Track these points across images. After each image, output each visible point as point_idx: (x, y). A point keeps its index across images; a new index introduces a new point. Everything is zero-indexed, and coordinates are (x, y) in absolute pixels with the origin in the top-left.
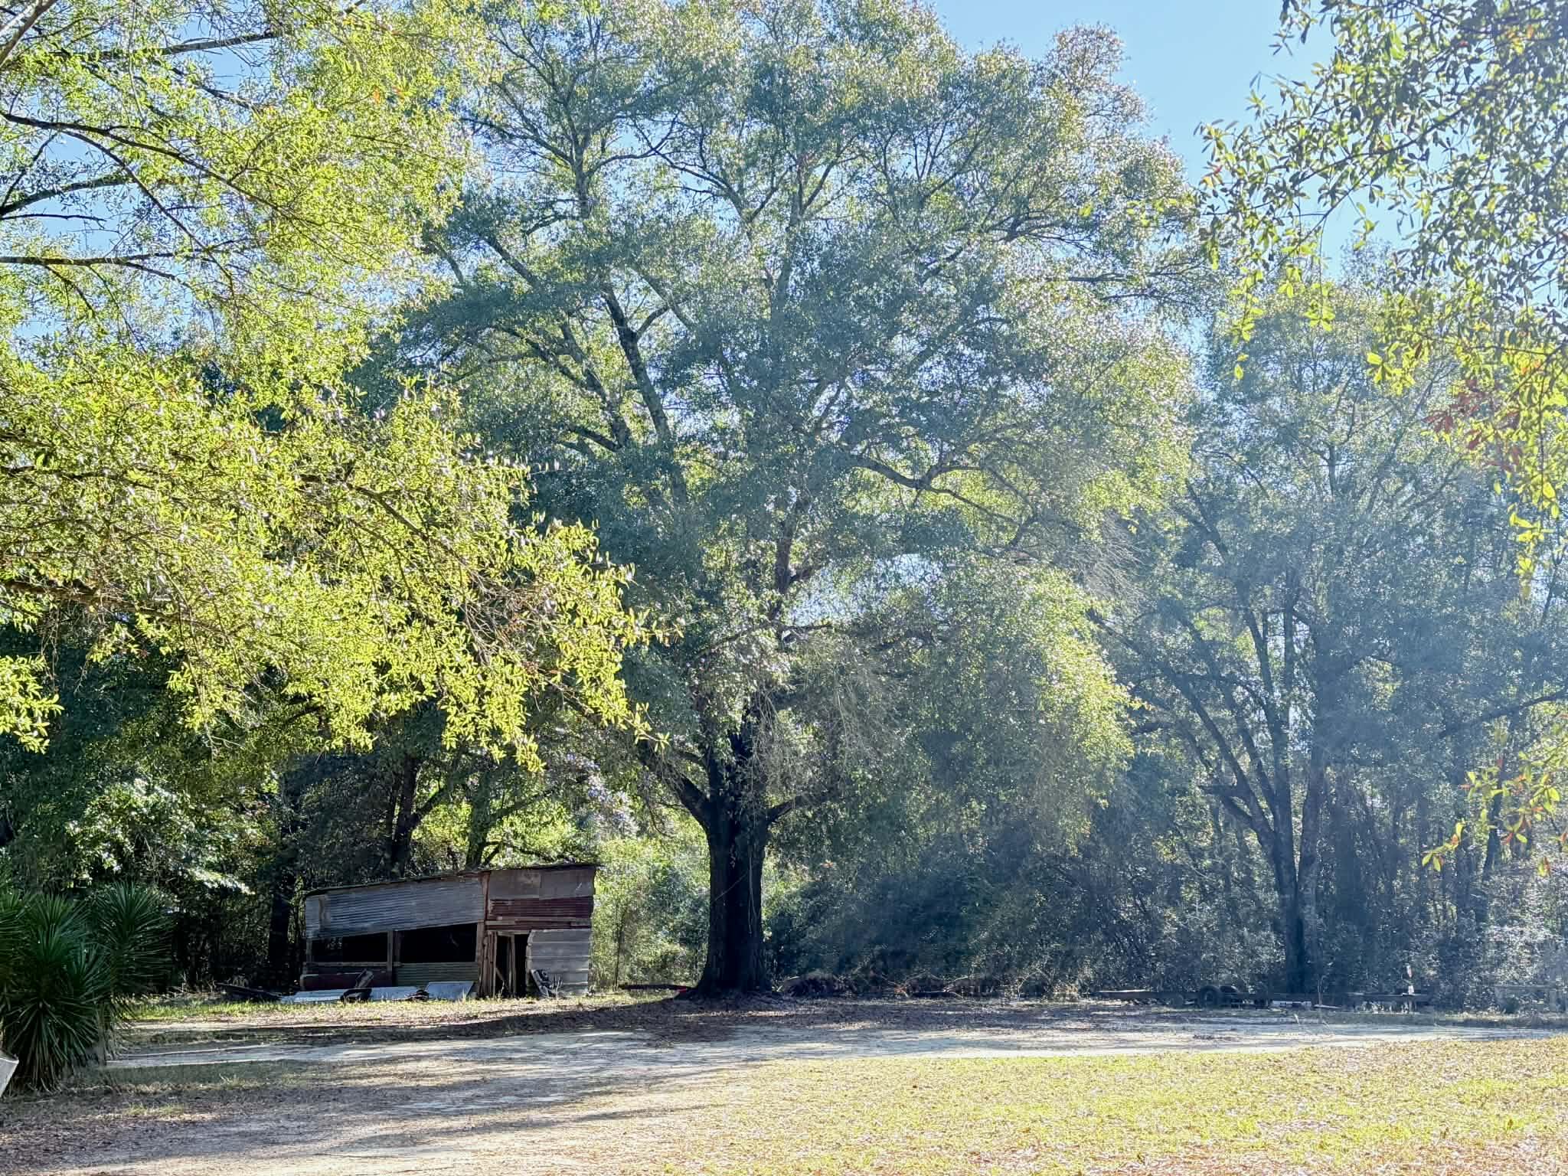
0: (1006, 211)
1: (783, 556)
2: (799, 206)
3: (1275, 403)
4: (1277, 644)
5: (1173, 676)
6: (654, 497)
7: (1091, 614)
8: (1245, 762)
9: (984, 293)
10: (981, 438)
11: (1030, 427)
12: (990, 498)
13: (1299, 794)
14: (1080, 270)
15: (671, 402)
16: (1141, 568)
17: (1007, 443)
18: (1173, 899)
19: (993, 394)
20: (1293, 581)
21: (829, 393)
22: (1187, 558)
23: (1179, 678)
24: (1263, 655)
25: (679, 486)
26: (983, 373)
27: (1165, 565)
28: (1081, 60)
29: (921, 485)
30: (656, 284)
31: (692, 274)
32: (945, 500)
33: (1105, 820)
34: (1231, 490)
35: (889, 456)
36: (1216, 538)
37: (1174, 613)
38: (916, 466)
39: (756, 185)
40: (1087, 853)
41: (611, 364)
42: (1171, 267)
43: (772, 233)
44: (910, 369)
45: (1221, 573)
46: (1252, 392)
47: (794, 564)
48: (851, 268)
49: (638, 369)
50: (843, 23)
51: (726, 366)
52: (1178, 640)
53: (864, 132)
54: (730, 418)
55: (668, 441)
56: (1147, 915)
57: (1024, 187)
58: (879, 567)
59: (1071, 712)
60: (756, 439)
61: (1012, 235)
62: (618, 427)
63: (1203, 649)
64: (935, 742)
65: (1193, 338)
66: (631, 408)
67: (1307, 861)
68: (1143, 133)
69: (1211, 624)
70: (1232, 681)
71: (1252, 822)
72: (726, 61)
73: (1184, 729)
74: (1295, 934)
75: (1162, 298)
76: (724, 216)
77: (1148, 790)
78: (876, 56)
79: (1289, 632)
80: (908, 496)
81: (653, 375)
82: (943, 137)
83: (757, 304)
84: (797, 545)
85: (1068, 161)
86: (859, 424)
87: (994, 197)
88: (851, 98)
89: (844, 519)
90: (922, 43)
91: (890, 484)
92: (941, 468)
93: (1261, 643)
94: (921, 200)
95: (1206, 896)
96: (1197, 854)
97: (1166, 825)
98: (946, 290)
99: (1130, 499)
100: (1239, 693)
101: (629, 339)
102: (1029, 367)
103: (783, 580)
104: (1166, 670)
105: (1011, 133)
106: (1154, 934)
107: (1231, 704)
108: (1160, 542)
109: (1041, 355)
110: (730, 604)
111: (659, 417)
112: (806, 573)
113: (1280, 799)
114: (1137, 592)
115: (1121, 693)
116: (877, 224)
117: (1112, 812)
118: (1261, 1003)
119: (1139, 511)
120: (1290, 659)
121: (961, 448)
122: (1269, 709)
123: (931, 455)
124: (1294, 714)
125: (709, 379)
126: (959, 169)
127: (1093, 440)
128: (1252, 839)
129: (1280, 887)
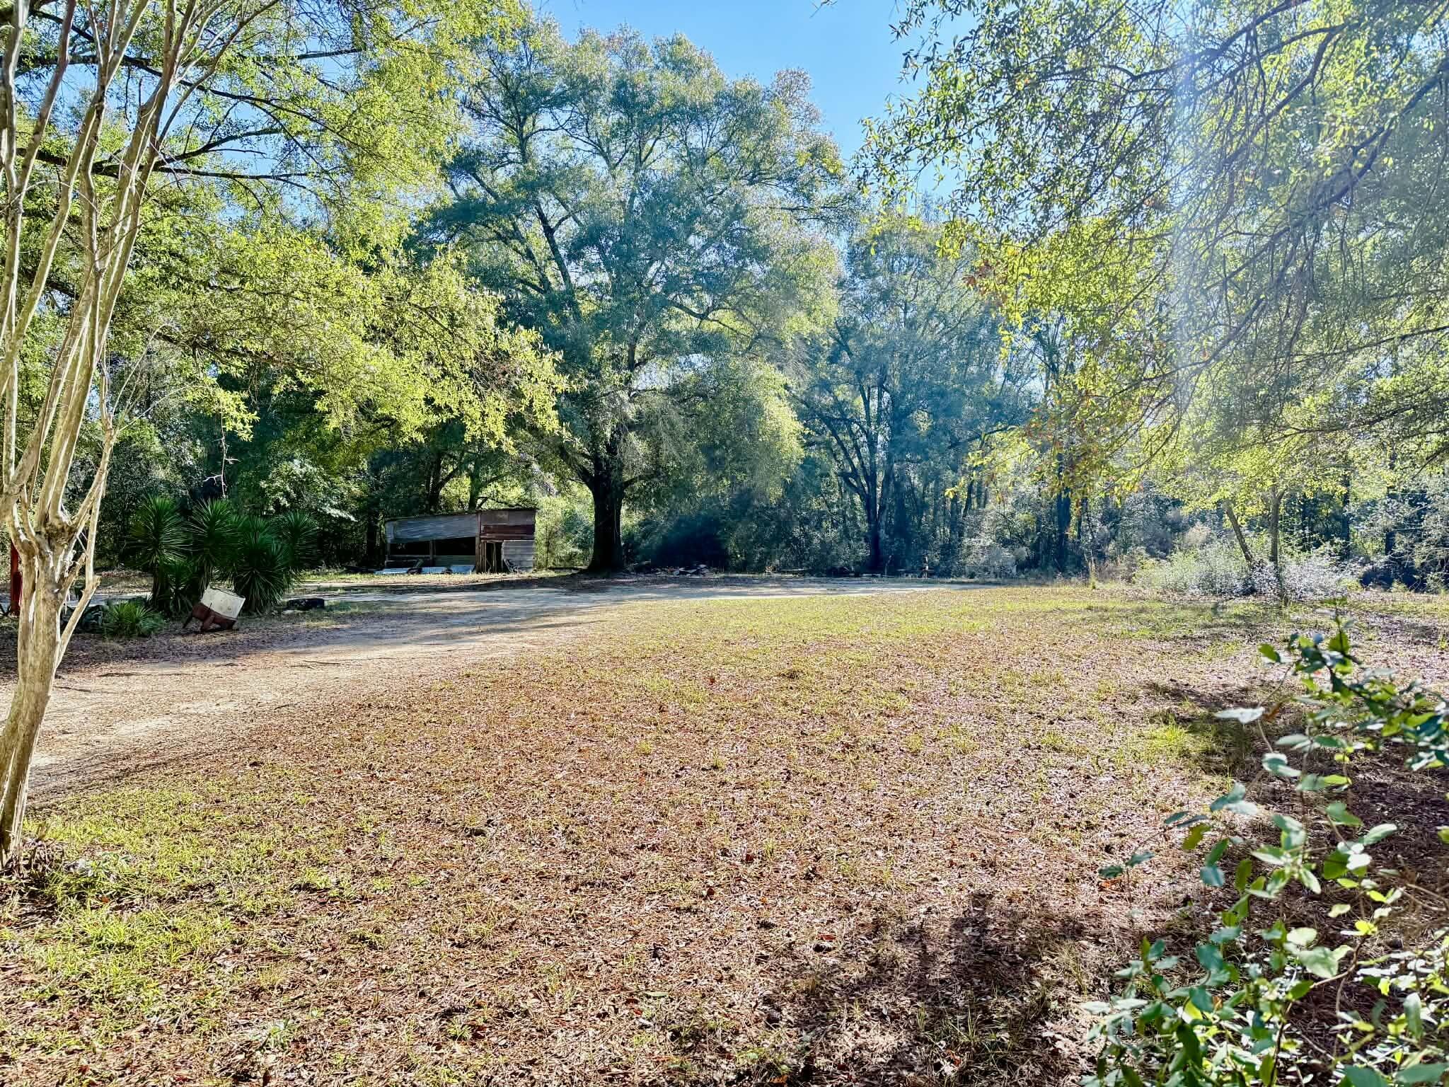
0: (749, 169)
1: (632, 352)
2: (639, 161)
3: (880, 279)
4: (874, 404)
5: (823, 419)
6: (564, 320)
7: (786, 387)
8: (856, 461)
9: (738, 214)
10: (734, 293)
11: (758, 287)
12: (737, 325)
13: (880, 477)
14: (786, 204)
15: (571, 267)
16: (811, 363)
17: (747, 297)
18: (818, 527)
19: (741, 269)
20: (883, 371)
21: (656, 265)
22: (833, 359)
23: (828, 421)
24: (867, 409)
25: (577, 314)
26: (736, 258)
27: (822, 362)
28: (789, 88)
29: (703, 317)
30: (563, 203)
31: (584, 197)
32: (714, 326)
33: (789, 488)
34: (856, 324)
35: (687, 301)
36: (847, 348)
37: (826, 386)
38: (701, 305)
39: (617, 148)
40: (781, 504)
41: (539, 244)
42: (831, 205)
43: (625, 176)
44: (699, 254)
45: (850, 367)
46: (869, 273)
47: (637, 357)
48: (669, 196)
49: (554, 249)
50: (664, 60)
51: (601, 250)
52: (828, 400)
53: (674, 121)
54: (604, 278)
55: (571, 290)
56: (806, 535)
57: (759, 156)
58: (682, 360)
59: (776, 435)
60: (617, 290)
61: (752, 183)
62: (544, 280)
63: (839, 405)
64: (708, 449)
65: (840, 244)
66: (551, 270)
67: (882, 508)
68: (820, 130)
69: (842, 392)
70: (852, 420)
71: (858, 490)
72: (601, 78)
73: (828, 445)
74: (874, 541)
75: (827, 220)
76: (599, 164)
77: (810, 474)
78: (681, 80)
79: (880, 396)
80: (695, 322)
81: (562, 252)
82: (718, 125)
83: (618, 215)
84: (639, 347)
85: (780, 143)
86: (672, 283)
87: (743, 161)
88: (668, 102)
89: (664, 334)
90: (705, 73)
91: (686, 316)
92: (714, 308)
93: (867, 403)
94: (705, 160)
95: (834, 525)
96: (830, 506)
97: (818, 492)
98: (717, 213)
99: (807, 327)
100: (855, 427)
101: (549, 232)
102: (761, 255)
103: (632, 365)
104: (820, 415)
105: (752, 125)
106: (809, 543)
107: (851, 433)
108: (820, 350)
109: (766, 248)
110: (605, 377)
111: (566, 276)
112: (644, 362)
113: (871, 479)
114: (809, 376)
115: (799, 426)
116: (681, 174)
117: (793, 484)
118: (857, 575)
119: (812, 334)
120: (880, 411)
121: (724, 298)
122: (867, 434)
123: (707, 299)
124: (880, 438)
125: (593, 255)
126: (725, 144)
127: (790, 294)
128: (857, 499)
129: (869, 521)
